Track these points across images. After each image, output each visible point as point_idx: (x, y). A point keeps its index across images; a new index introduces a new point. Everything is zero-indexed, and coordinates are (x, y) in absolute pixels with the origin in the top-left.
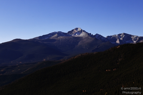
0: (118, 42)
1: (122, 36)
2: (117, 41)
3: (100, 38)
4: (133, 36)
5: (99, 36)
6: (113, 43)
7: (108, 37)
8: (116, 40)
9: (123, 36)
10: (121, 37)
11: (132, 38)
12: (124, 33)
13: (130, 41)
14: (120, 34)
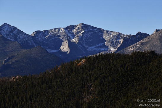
0: (65, 48)
1: (77, 33)
2: (62, 48)
3: (15, 36)
4: (107, 32)
5: (11, 32)
6: (52, 51)
7: (38, 32)
8: (60, 42)
9: (80, 32)
10: (74, 36)
11: (104, 37)
12: (83, 24)
13: (100, 47)
14: (72, 27)
